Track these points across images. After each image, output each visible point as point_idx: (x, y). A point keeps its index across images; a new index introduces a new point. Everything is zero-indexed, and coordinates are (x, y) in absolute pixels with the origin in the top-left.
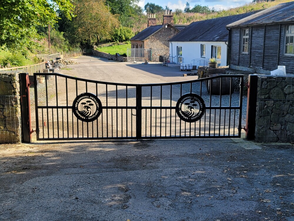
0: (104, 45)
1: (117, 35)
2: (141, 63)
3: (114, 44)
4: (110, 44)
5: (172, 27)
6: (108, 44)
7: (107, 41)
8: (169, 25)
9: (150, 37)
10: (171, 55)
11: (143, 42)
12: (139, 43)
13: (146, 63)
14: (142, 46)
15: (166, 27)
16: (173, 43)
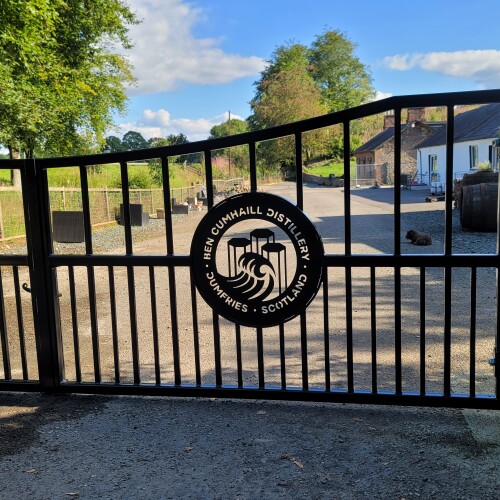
0: (317, 164)
1: (337, 147)
2: (368, 187)
3: (332, 162)
4: (327, 162)
5: (423, 126)
6: (322, 163)
7: (321, 158)
8: (417, 123)
9: (385, 144)
10: (419, 172)
11: (373, 153)
12: (367, 156)
13: (376, 187)
14: (371, 161)
15: (413, 126)
16: (423, 150)
